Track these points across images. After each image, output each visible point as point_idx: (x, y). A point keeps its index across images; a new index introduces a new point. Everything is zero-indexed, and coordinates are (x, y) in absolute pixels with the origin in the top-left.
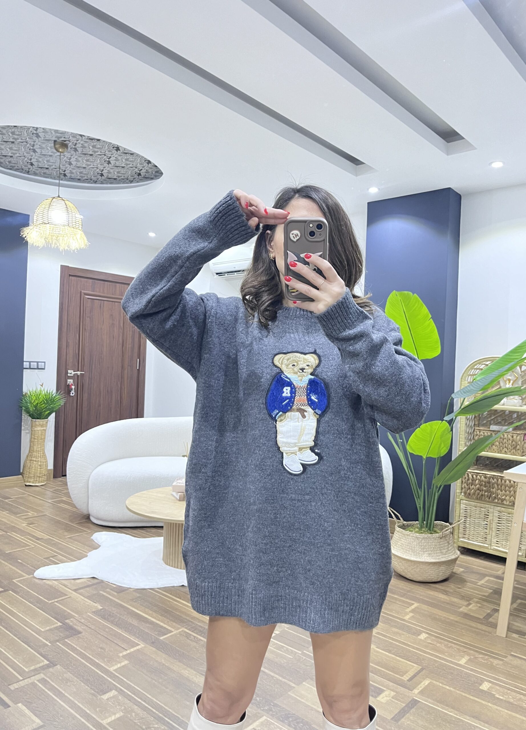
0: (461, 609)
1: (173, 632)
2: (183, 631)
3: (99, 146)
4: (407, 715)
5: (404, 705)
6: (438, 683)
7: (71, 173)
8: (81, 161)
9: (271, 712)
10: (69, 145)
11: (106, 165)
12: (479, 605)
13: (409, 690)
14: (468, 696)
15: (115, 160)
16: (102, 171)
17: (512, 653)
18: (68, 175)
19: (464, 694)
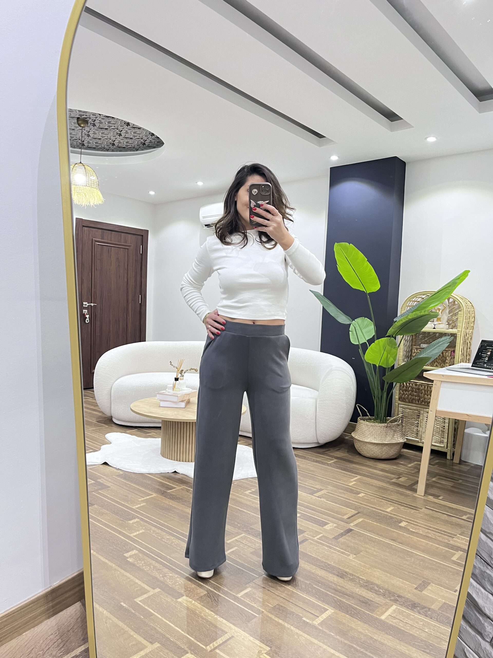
0: (393, 481)
1: (176, 488)
2: (184, 488)
3: (113, 122)
4: (344, 537)
5: (342, 531)
6: (369, 521)
7: (89, 143)
8: (98, 134)
9: (248, 532)
10: (89, 121)
11: (117, 136)
12: (406, 478)
13: (347, 523)
14: (390, 529)
15: (125, 133)
16: (113, 142)
17: (427, 507)
18: (86, 145)
19: (386, 527)
